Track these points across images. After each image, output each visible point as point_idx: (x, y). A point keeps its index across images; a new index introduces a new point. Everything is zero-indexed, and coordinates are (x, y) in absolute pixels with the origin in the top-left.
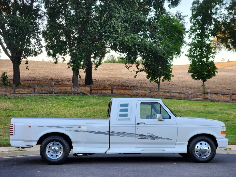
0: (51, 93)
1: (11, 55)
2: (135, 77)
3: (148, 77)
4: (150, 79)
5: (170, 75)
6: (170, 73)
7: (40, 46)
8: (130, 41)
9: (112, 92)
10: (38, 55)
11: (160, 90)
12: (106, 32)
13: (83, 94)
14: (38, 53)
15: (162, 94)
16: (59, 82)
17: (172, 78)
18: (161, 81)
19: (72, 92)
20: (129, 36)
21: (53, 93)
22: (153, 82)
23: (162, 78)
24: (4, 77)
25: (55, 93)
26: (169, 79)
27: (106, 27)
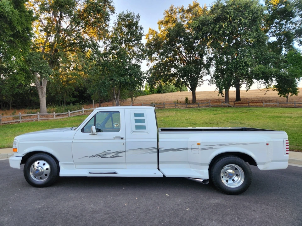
0: (208, 106)
1: (190, 87)
2: (265, 94)
3: (279, 94)
4: (280, 95)
5: (297, 91)
6: (297, 90)
7: (202, 81)
8: (258, 70)
9: (249, 105)
10: (201, 86)
11: (288, 102)
12: (240, 66)
13: (229, 106)
14: (201, 85)
15: (289, 104)
16: (219, 100)
17: (298, 93)
18: (289, 96)
19: (222, 105)
20: (257, 67)
21: (210, 106)
22: (282, 97)
23: (290, 94)
24: (187, 99)
25: (211, 107)
26: (296, 94)
27: (240, 63)
